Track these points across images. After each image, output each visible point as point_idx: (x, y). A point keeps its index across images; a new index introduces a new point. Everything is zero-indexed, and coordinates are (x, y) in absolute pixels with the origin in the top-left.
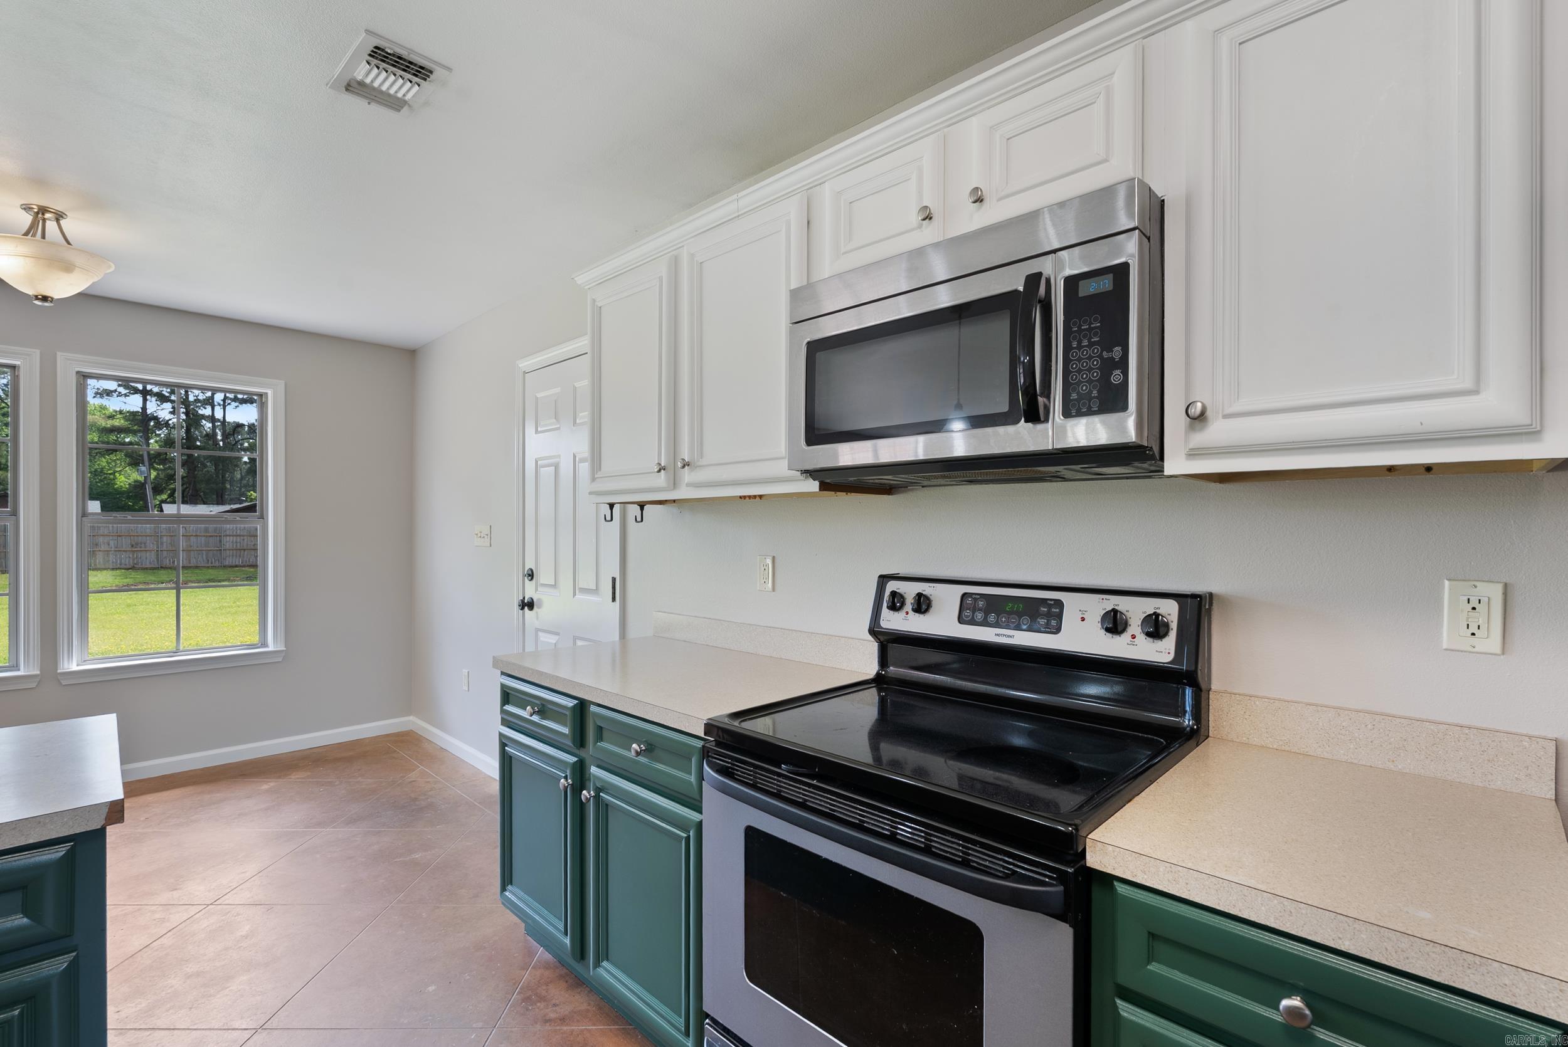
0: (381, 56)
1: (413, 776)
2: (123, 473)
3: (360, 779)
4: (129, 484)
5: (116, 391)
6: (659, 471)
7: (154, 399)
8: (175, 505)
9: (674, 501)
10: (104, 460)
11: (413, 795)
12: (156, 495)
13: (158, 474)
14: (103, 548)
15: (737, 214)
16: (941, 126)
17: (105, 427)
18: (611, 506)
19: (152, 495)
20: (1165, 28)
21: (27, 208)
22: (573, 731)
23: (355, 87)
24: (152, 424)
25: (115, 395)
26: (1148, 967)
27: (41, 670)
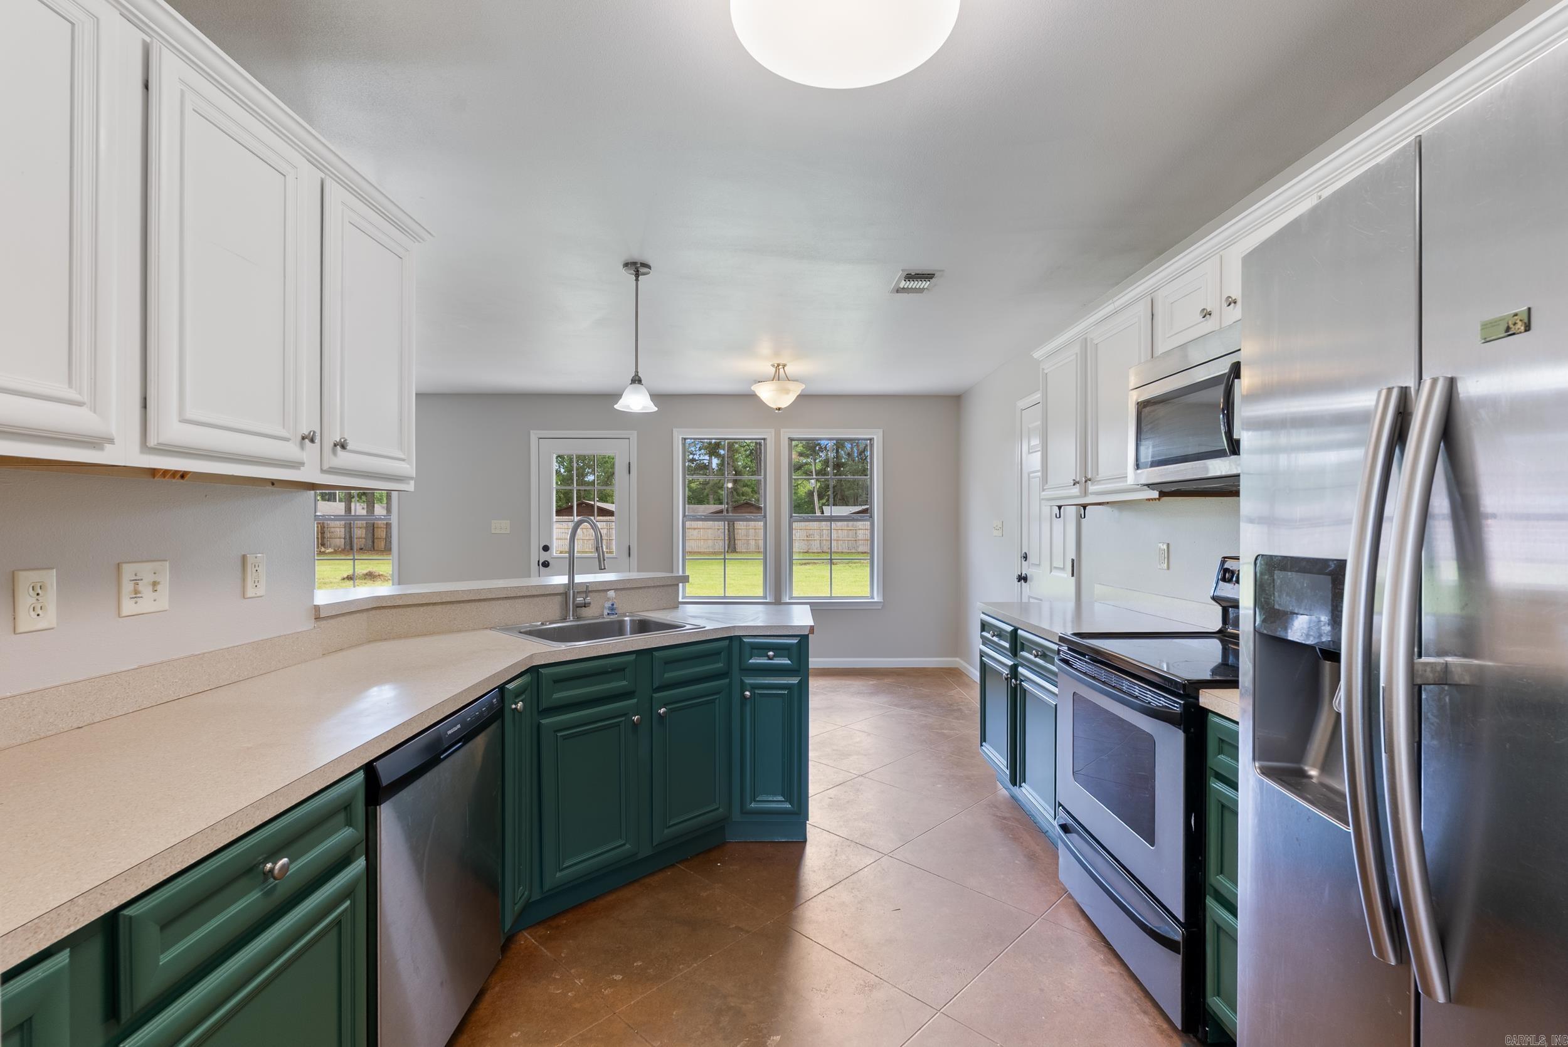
0: (909, 277)
1: (953, 693)
3: (921, 688)
4: (805, 493)
6: (1074, 485)
8: (830, 507)
9: (1108, 503)
11: (950, 702)
12: (820, 501)
13: (820, 485)
15: (1115, 311)
16: (1219, 250)
18: (1060, 507)
19: (817, 501)
20: (1332, 183)
21: (773, 366)
22: (1011, 646)
23: (899, 290)
24: (818, 448)
26: (1219, 757)
27: (775, 600)
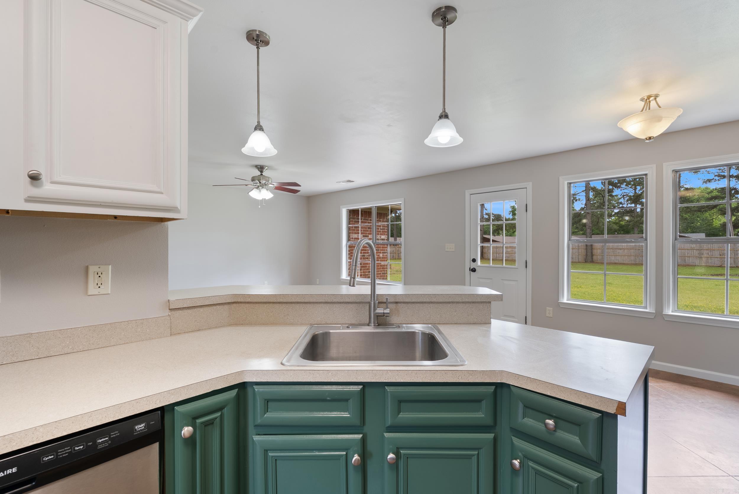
2: (717, 219)
4: (720, 224)
5: (713, 179)
7: (734, 179)
10: (707, 213)
12: (735, 229)
13: (737, 218)
14: (705, 256)
17: (708, 198)
19: (733, 230)
21: (642, 100)
24: (733, 192)
25: (713, 181)
27: (656, 311)
